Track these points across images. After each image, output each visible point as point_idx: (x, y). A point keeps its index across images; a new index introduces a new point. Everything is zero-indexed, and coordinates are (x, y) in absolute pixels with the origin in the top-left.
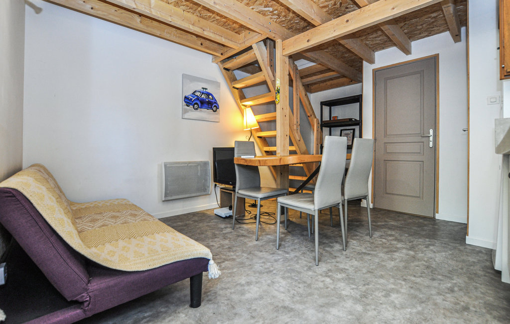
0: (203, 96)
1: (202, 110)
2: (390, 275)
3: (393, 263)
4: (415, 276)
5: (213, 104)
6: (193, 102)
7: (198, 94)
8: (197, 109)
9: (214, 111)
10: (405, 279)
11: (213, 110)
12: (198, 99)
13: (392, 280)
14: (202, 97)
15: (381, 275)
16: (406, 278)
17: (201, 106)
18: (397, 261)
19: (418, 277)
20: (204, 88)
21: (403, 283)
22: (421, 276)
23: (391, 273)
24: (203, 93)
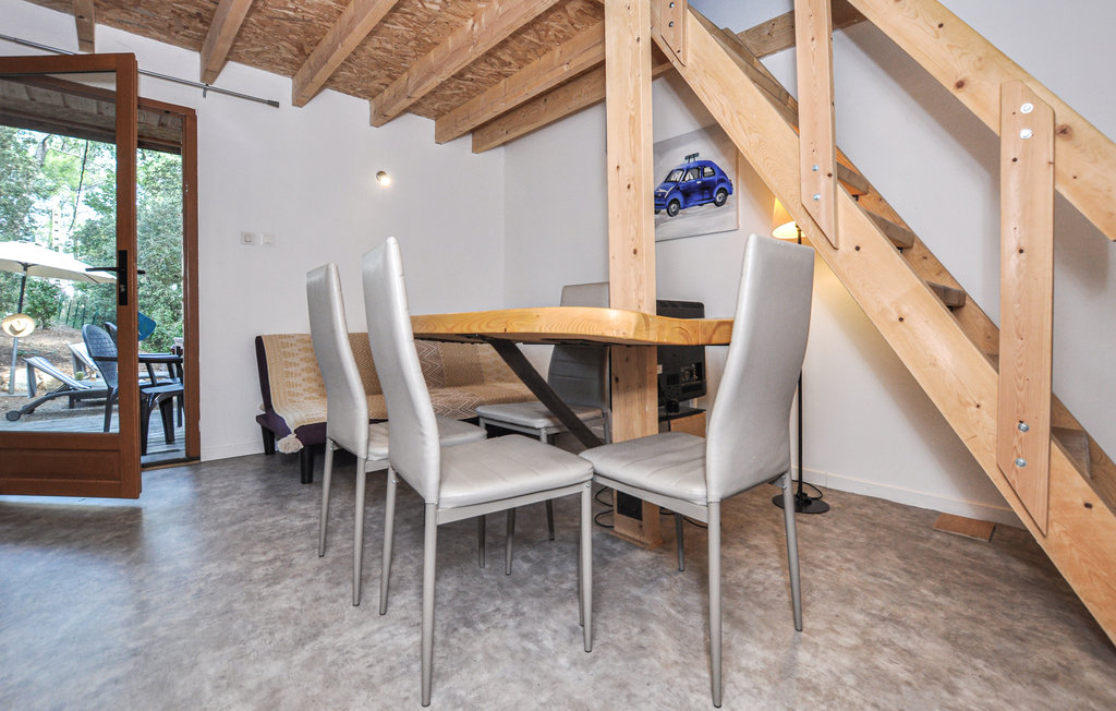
0: (690, 177)
1: (688, 210)
2: (179, 638)
3: (211, 672)
4: (116, 681)
5: (715, 186)
6: (666, 200)
7: (677, 177)
8: (675, 213)
9: (718, 205)
10: (135, 655)
11: (715, 202)
12: (678, 189)
13: (162, 631)
14: (687, 179)
15: (197, 625)
16: (134, 659)
17: (686, 202)
18: (208, 688)
19: (105, 684)
20: (688, 157)
21: (132, 645)
22: (97, 694)
23: (180, 643)
24: (688, 170)
